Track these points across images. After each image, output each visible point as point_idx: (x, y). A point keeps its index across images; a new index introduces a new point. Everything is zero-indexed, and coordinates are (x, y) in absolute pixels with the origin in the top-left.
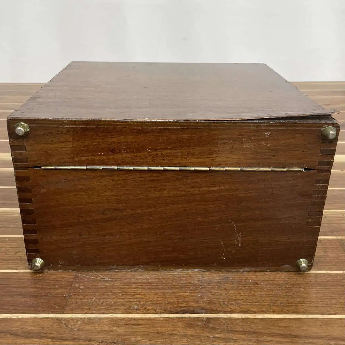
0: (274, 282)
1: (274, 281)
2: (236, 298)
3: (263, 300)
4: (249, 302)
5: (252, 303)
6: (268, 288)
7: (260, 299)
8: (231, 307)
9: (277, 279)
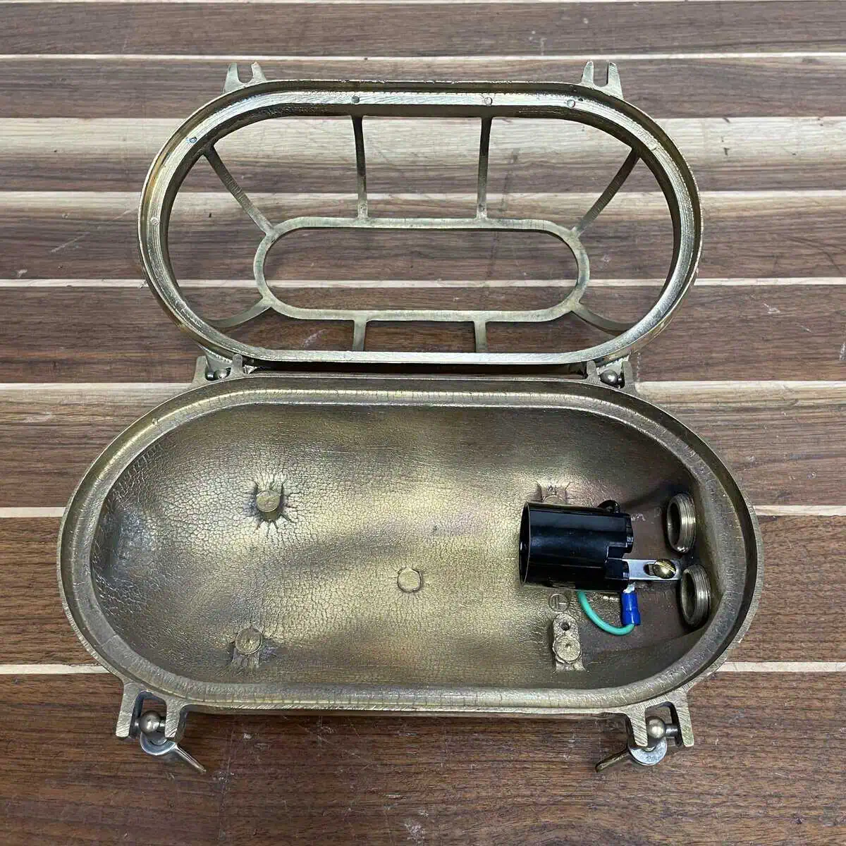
0: (811, 715)
1: (809, 708)
2: (700, 790)
3: (778, 796)
4: (739, 807)
5: (747, 807)
6: (792, 743)
7: (770, 790)
8: (689, 829)
9: (818, 704)
